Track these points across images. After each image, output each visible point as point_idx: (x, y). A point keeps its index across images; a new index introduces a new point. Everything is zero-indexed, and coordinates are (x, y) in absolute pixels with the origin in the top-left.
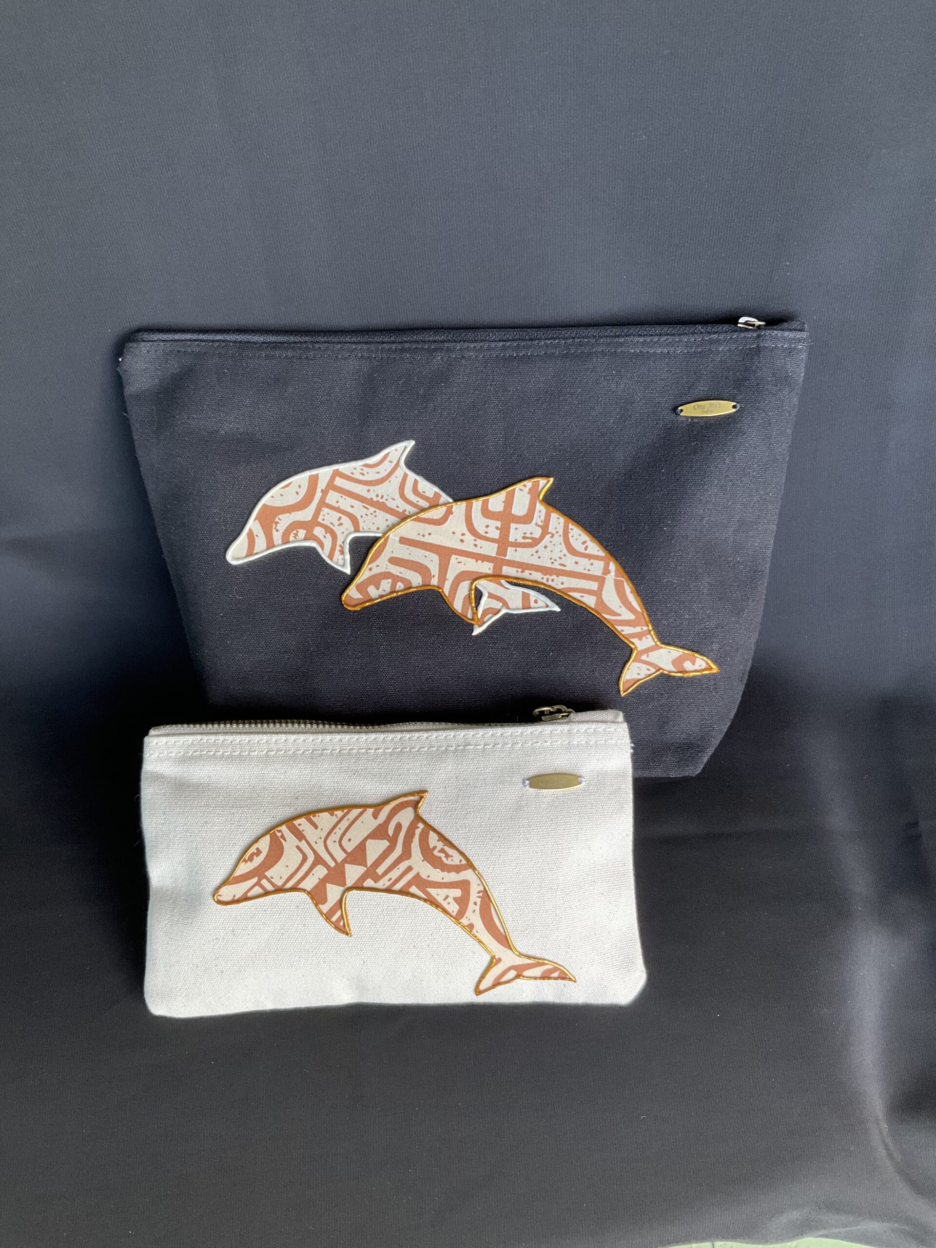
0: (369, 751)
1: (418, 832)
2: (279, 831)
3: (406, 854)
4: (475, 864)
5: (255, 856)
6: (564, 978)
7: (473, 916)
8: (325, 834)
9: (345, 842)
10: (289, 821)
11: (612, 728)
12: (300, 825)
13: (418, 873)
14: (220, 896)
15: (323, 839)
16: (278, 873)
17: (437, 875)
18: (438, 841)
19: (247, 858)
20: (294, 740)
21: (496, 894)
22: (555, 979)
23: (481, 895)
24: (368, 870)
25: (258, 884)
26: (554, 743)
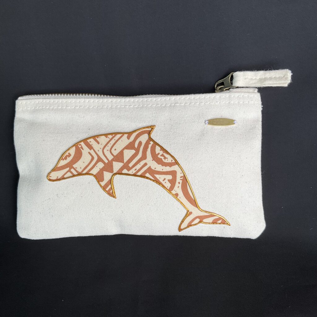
0: (126, 107)
1: (150, 146)
2: (80, 145)
3: (144, 157)
4: (180, 162)
5: (68, 157)
6: (224, 223)
7: (178, 189)
8: (103, 147)
9: (113, 150)
10: (85, 141)
11: (252, 95)
12: (90, 142)
13: (150, 166)
14: (50, 177)
15: (102, 148)
16: (79, 166)
17: (159, 168)
18: (160, 150)
19: (64, 158)
20: (89, 101)
21: (189, 178)
22: (220, 224)
23: (182, 178)
24: (125, 164)
25: (69, 171)
26: (221, 103)
